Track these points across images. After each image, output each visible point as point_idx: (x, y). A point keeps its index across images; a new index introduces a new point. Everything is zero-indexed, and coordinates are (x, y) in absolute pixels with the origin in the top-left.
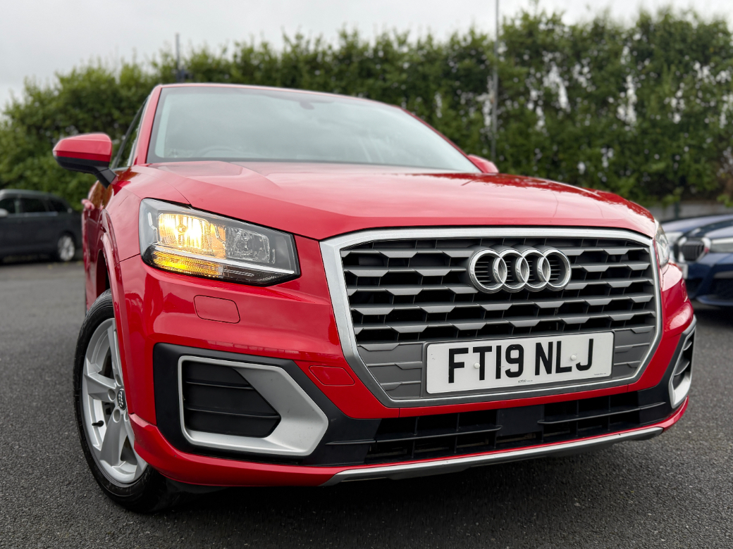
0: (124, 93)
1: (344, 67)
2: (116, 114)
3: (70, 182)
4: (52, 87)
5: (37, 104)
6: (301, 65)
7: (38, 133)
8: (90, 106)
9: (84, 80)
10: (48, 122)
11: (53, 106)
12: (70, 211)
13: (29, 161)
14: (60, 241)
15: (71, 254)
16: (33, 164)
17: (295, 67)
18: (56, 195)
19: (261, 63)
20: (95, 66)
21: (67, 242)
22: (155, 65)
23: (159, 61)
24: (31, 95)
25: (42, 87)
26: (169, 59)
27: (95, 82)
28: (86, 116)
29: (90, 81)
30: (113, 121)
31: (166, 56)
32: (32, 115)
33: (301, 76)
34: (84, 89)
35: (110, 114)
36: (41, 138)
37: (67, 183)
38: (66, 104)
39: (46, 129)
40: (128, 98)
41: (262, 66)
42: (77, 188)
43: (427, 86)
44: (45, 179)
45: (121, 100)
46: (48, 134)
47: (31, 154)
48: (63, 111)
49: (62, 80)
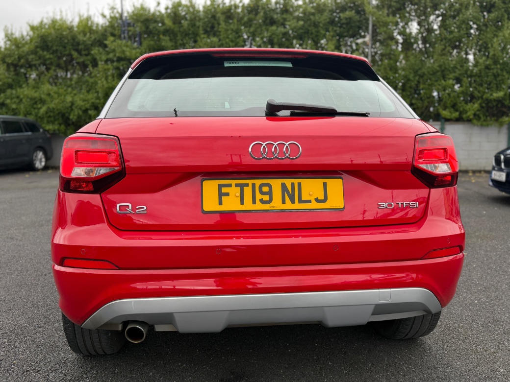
0: (81, 38)
1: (252, 16)
2: (75, 54)
3: (41, 108)
4: (25, 34)
5: (13, 47)
6: (219, 15)
7: (15, 70)
8: (55, 48)
9: (49, 27)
10: (22, 61)
11: (26, 49)
12: (41, 130)
13: (9, 91)
14: (35, 154)
15: (43, 164)
16: (12, 94)
17: (214, 17)
18: (31, 118)
19: (186, 14)
20: (58, 17)
21: (40, 155)
22: (104, 16)
23: (107, 13)
24: (9, 40)
25: (17, 35)
26: (115, 11)
27: (58, 30)
28: (51, 56)
29: (54, 28)
30: (72, 59)
31: (113, 8)
32: (10, 56)
33: (219, 24)
34: (50, 34)
35: (70, 55)
36: (17, 74)
37: (39, 109)
38: (37, 47)
39: (22, 67)
40: (84, 41)
41: (188, 17)
42: (47, 113)
43: (318, 32)
44: (22, 106)
45: (78, 44)
46: (22, 70)
47: (10, 86)
48: (34, 52)
49: (33, 28)
